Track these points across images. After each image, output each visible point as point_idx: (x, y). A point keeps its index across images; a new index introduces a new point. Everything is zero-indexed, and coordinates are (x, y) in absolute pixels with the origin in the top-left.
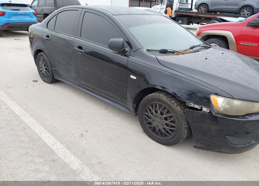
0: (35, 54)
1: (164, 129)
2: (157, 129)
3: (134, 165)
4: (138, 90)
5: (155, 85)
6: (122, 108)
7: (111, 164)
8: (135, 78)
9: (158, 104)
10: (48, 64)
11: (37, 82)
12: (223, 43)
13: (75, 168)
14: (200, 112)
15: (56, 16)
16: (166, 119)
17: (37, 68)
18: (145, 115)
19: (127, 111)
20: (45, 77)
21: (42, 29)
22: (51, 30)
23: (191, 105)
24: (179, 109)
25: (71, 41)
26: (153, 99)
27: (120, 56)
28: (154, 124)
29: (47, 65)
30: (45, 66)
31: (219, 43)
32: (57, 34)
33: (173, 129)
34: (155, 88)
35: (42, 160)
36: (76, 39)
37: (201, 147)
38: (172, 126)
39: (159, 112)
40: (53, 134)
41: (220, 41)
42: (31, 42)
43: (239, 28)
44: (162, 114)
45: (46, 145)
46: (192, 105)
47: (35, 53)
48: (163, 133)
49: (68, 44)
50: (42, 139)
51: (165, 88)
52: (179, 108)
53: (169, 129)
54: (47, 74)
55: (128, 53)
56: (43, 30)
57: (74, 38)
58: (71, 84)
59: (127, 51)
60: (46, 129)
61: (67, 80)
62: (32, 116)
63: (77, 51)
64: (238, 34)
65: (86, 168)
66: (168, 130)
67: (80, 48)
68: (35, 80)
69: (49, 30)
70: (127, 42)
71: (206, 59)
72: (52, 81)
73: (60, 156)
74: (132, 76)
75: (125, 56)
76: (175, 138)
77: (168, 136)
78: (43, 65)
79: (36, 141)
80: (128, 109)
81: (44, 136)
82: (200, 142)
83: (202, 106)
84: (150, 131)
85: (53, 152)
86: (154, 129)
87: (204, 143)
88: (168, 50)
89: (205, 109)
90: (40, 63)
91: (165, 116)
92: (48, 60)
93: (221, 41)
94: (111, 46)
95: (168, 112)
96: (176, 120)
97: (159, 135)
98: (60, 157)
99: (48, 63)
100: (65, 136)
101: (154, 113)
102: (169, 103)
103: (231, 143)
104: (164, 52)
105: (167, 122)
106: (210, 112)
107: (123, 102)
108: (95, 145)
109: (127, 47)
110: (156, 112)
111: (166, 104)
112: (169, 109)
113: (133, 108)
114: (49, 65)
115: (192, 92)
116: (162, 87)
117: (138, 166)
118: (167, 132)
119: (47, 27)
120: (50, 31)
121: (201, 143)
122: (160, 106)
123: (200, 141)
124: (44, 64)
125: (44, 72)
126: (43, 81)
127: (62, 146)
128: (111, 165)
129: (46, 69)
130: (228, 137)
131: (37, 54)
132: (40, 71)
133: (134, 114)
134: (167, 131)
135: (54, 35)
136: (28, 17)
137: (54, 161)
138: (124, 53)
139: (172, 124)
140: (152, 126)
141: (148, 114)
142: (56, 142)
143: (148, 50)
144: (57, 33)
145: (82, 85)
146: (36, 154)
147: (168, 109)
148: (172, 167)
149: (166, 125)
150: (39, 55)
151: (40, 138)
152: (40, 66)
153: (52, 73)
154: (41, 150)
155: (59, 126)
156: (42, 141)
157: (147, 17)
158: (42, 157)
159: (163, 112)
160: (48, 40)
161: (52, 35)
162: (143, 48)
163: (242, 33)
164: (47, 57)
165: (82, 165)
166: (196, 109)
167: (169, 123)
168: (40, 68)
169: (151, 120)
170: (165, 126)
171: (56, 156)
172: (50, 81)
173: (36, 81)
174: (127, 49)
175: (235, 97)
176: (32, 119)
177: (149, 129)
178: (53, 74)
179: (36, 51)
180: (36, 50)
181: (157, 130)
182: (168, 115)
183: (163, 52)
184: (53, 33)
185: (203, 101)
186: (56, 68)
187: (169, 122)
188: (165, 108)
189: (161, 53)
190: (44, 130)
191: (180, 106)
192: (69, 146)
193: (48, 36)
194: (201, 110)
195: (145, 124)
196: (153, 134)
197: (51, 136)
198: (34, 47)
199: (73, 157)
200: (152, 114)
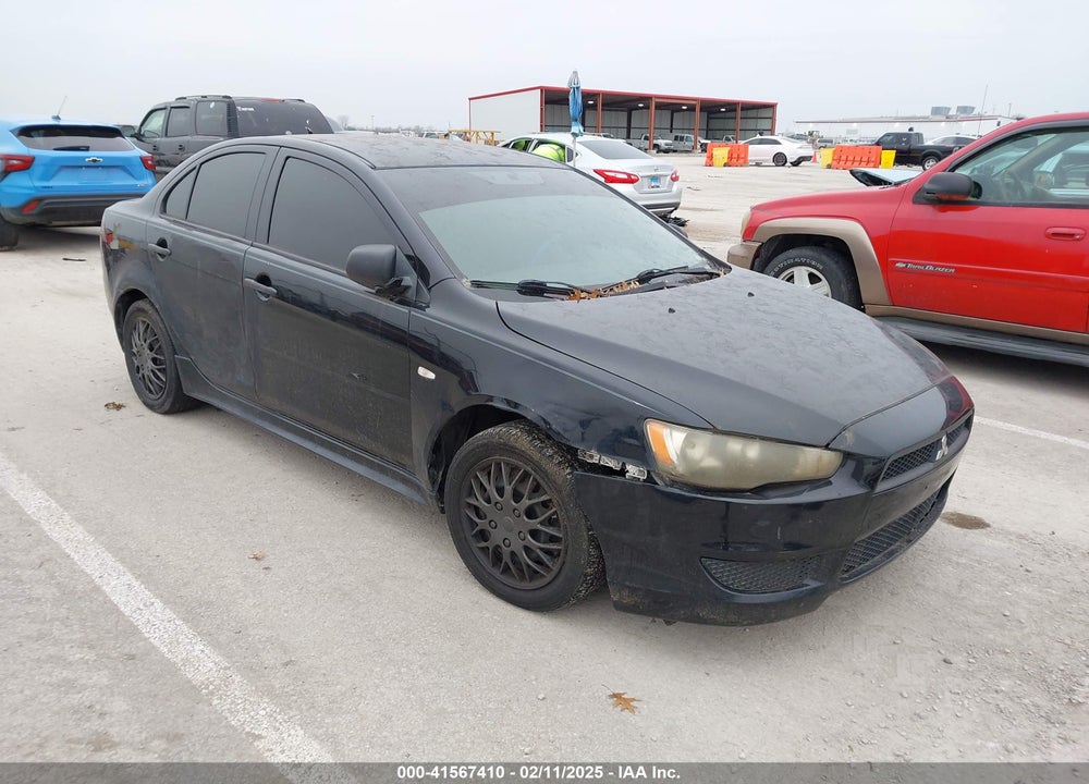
0: (120, 305)
1: (527, 549)
2: (506, 551)
3: (403, 670)
4: (441, 418)
5: (491, 398)
6: (400, 487)
7: (325, 668)
8: (431, 376)
9: (507, 464)
10: (163, 342)
11: (123, 410)
12: (837, 262)
13: (199, 679)
14: (619, 478)
15: (195, 172)
16: (530, 513)
17: (126, 356)
18: (470, 505)
19: (418, 498)
20: (150, 391)
21: (146, 217)
22: (175, 222)
23: (592, 457)
24: (569, 474)
25: (238, 257)
26: (489, 448)
27: (385, 303)
28: (497, 537)
29: (160, 347)
30: (151, 349)
31: (823, 263)
32: (193, 235)
33: (555, 547)
34: (491, 406)
35: (91, 656)
36: (252, 249)
37: (634, 606)
38: (553, 539)
39: (508, 489)
40: (146, 577)
41: (824, 258)
42: (108, 266)
43: (888, 209)
44: (517, 497)
45: (115, 609)
46: (596, 458)
47: (118, 302)
48: (525, 568)
49: (226, 266)
50: (103, 593)
51: (516, 405)
52: (568, 471)
53: (541, 549)
54: (158, 378)
55: (411, 294)
56: (147, 221)
57: (245, 247)
58: (237, 412)
59: (407, 288)
60: (122, 560)
61: (224, 398)
62: (81, 520)
63: (254, 290)
64: (884, 231)
65: (238, 678)
66: (538, 551)
67: (264, 279)
68: (114, 404)
69: (169, 220)
70: (408, 257)
71: (671, 311)
72: (173, 404)
73: (156, 643)
74: (422, 371)
75: (403, 302)
76: (561, 579)
77: (542, 576)
78: (146, 346)
79: (80, 598)
80: (418, 489)
81: (113, 583)
82: (628, 587)
83: (625, 460)
84: (486, 563)
85: (133, 631)
86: (497, 556)
87: (639, 589)
88: (548, 285)
89: (633, 470)
90: (137, 340)
91: (526, 502)
92: (161, 326)
93: (828, 256)
94: (358, 271)
95: (537, 489)
96: (562, 516)
97: (513, 576)
98: (154, 647)
99: (161, 338)
100: (185, 584)
101: (495, 496)
102: (536, 456)
103: (723, 586)
104: (535, 290)
105: (535, 524)
106: (650, 479)
107: (403, 466)
108: (286, 612)
109: (407, 274)
110: (500, 491)
111: (528, 460)
112: (537, 476)
113: (433, 483)
114: (164, 347)
115: (592, 414)
116: (509, 402)
117: (419, 672)
118: (539, 562)
119: (164, 210)
120: (172, 226)
121: (633, 590)
122: (512, 469)
123: (628, 583)
124: (148, 341)
125: (147, 373)
126: (144, 407)
127: (169, 613)
128: (324, 672)
129: (154, 360)
130: (712, 565)
131: (127, 304)
132: (134, 370)
133: (435, 506)
134: (539, 556)
135: (182, 237)
136: (122, 174)
137: (132, 657)
138: (396, 292)
139: (551, 531)
140: (489, 544)
141: (476, 503)
142: (152, 600)
143: (478, 285)
144: (194, 232)
145: (274, 411)
146: (74, 637)
147: (535, 479)
148: (533, 678)
149: (534, 534)
150: (133, 312)
151: (97, 589)
152: (135, 350)
153: (173, 375)
154: (92, 626)
155: (174, 551)
156: (101, 599)
157: (500, 177)
158: (91, 647)
159: (521, 489)
160: (162, 256)
161: (176, 239)
162: (462, 276)
163: (897, 228)
164: (158, 318)
165: (226, 668)
166: (609, 471)
167: (539, 527)
168: (134, 358)
169: (487, 521)
170: (529, 537)
171: (141, 644)
172: (167, 406)
173: (119, 407)
174: (410, 280)
175: (720, 428)
176: (79, 532)
177: (481, 556)
178: (178, 378)
179: (122, 296)
180: (122, 292)
181: (506, 558)
182: (536, 501)
183: (532, 288)
184: (180, 231)
185: (624, 443)
186: (188, 355)
187: (541, 523)
188: (526, 475)
189: (524, 294)
190: (118, 564)
191: (572, 466)
192: (193, 612)
193: (162, 243)
194: (623, 472)
195: (470, 538)
196: (496, 573)
197: (136, 584)
198: (117, 284)
199: (199, 647)
200: (488, 501)
